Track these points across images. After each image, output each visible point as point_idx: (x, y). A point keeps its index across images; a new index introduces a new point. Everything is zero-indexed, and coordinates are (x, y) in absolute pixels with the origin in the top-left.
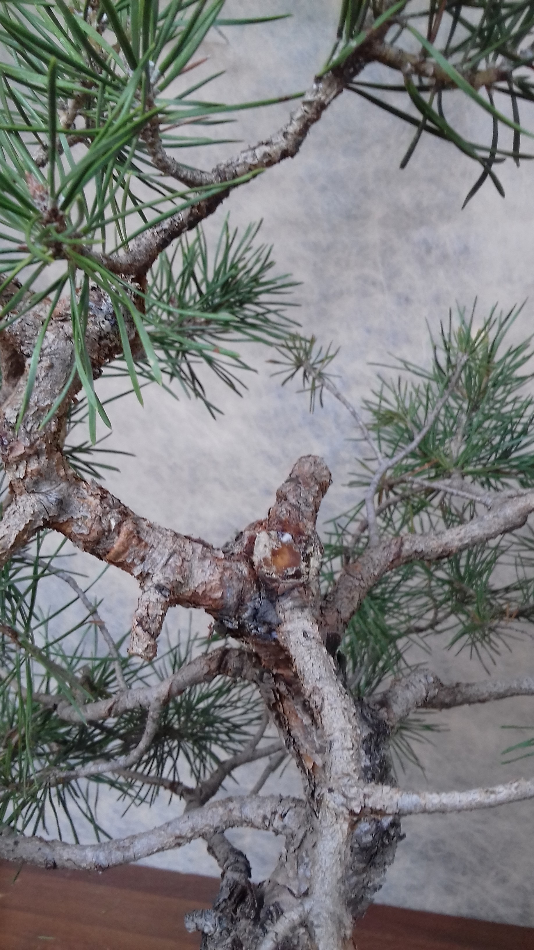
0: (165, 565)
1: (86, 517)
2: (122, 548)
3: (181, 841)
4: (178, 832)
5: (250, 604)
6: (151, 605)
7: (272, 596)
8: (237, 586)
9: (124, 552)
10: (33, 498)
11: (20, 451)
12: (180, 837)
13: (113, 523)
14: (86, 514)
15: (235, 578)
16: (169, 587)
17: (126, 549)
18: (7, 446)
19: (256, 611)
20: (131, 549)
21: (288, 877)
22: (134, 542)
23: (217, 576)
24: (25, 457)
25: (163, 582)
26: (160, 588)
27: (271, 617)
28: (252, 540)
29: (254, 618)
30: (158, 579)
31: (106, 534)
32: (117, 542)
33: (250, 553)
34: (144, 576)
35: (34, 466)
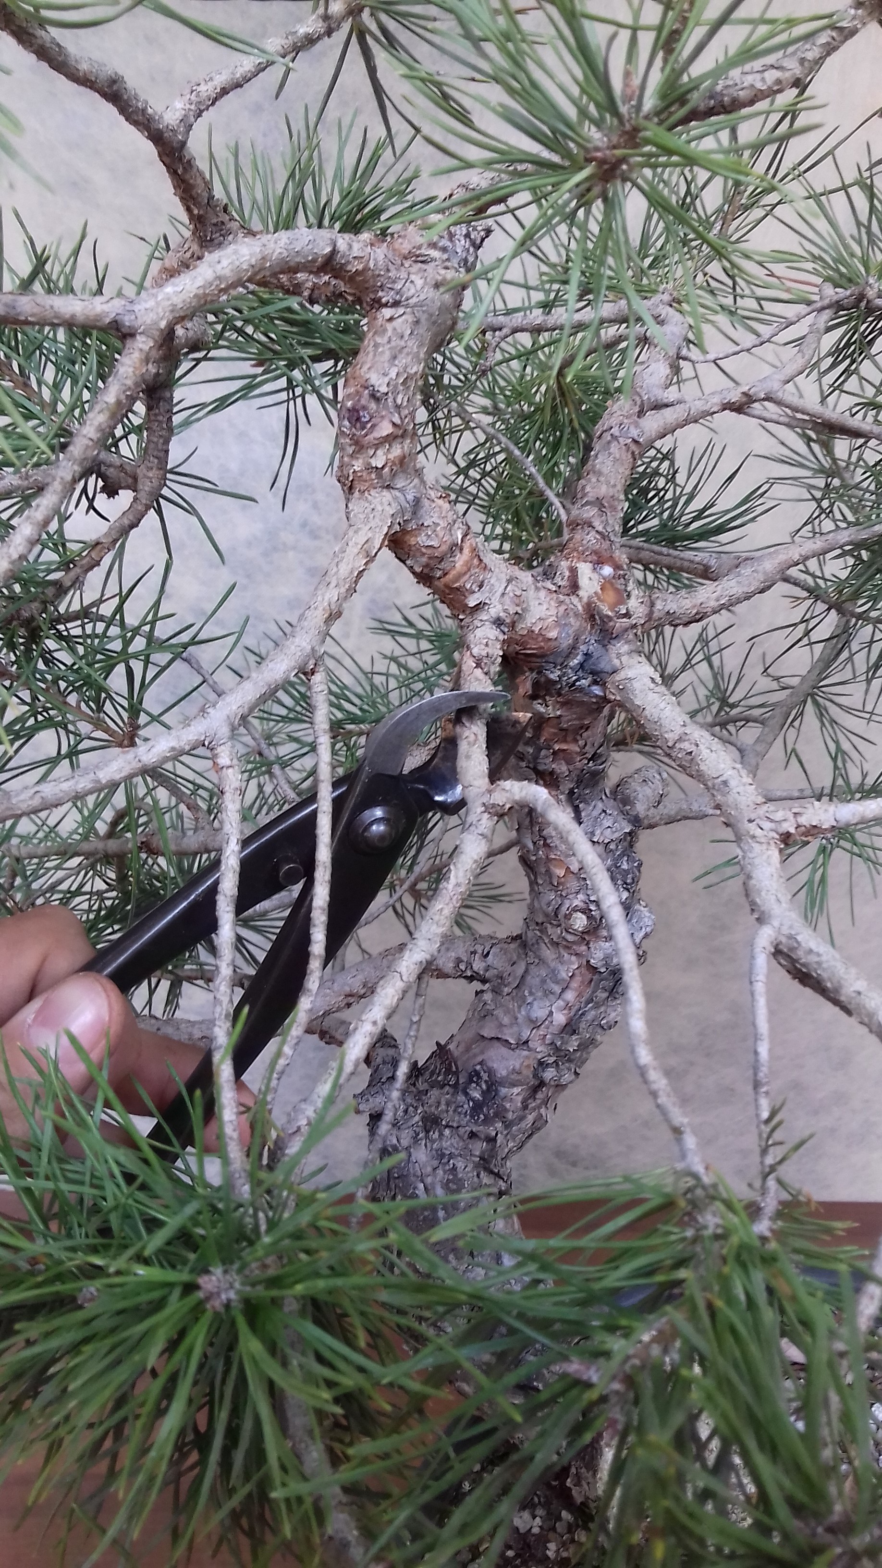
0: (503, 594)
1: (437, 525)
2: (465, 568)
3: (351, 1000)
4: (347, 989)
5: (583, 648)
6: (490, 643)
7: (604, 638)
8: (575, 623)
9: (465, 573)
10: (387, 495)
11: (385, 429)
12: (351, 995)
13: (460, 537)
14: (437, 521)
15: (571, 614)
16: (508, 621)
17: (469, 570)
18: (367, 422)
19: (587, 655)
20: (473, 572)
21: (501, 1026)
22: (476, 562)
23: (553, 612)
24: (389, 439)
25: (502, 614)
26: (498, 622)
27: (603, 665)
28: (574, 571)
29: (582, 665)
30: (495, 610)
31: (455, 548)
32: (461, 560)
33: (574, 587)
34: (479, 607)
35: (396, 451)
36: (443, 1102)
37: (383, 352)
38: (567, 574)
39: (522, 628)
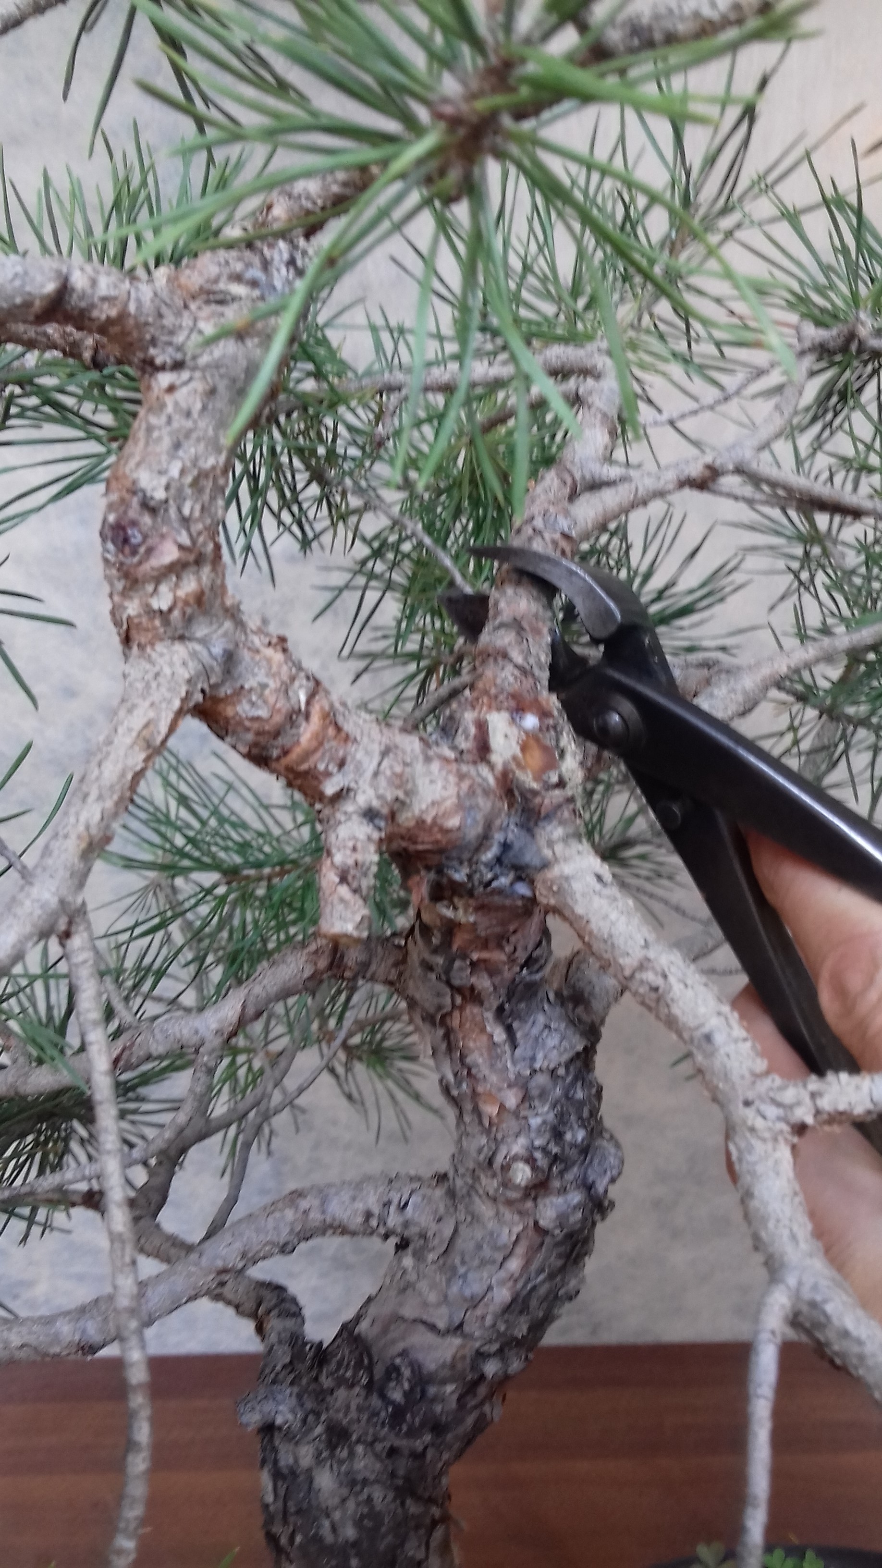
0: (376, 774)
1: (264, 686)
2: (314, 744)
5: (498, 837)
6: (359, 846)
7: (528, 819)
8: (484, 804)
9: (315, 750)
10: (180, 650)
11: (169, 554)
13: (303, 698)
14: (265, 680)
15: (479, 791)
16: (385, 811)
17: (321, 744)
18: (139, 545)
19: (506, 846)
20: (327, 746)
22: (331, 731)
23: (452, 791)
24: (176, 569)
25: (376, 803)
26: (370, 815)
27: (529, 858)
28: (482, 727)
29: (499, 860)
30: (365, 797)
31: (294, 717)
32: (307, 733)
33: (483, 749)
34: (341, 795)
35: (189, 585)
36: (353, 1407)
37: (160, 439)
38: (473, 730)
39: (406, 819)
